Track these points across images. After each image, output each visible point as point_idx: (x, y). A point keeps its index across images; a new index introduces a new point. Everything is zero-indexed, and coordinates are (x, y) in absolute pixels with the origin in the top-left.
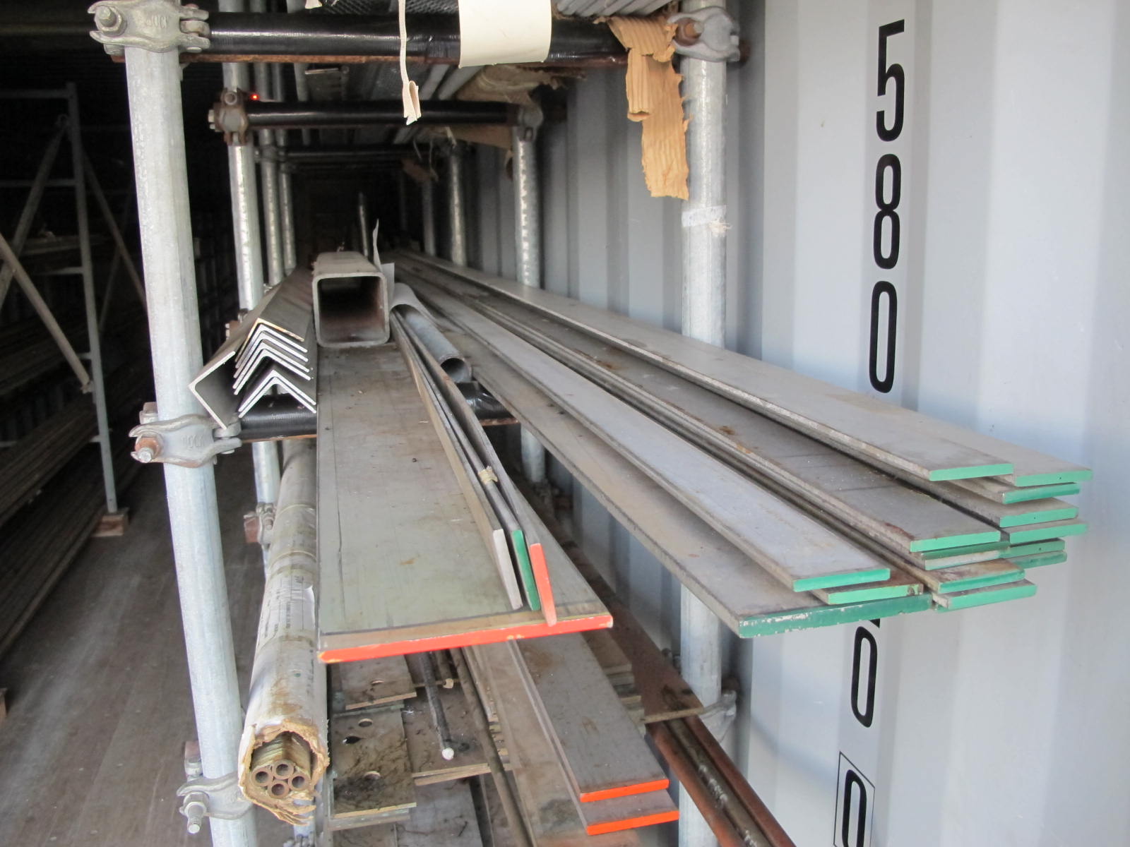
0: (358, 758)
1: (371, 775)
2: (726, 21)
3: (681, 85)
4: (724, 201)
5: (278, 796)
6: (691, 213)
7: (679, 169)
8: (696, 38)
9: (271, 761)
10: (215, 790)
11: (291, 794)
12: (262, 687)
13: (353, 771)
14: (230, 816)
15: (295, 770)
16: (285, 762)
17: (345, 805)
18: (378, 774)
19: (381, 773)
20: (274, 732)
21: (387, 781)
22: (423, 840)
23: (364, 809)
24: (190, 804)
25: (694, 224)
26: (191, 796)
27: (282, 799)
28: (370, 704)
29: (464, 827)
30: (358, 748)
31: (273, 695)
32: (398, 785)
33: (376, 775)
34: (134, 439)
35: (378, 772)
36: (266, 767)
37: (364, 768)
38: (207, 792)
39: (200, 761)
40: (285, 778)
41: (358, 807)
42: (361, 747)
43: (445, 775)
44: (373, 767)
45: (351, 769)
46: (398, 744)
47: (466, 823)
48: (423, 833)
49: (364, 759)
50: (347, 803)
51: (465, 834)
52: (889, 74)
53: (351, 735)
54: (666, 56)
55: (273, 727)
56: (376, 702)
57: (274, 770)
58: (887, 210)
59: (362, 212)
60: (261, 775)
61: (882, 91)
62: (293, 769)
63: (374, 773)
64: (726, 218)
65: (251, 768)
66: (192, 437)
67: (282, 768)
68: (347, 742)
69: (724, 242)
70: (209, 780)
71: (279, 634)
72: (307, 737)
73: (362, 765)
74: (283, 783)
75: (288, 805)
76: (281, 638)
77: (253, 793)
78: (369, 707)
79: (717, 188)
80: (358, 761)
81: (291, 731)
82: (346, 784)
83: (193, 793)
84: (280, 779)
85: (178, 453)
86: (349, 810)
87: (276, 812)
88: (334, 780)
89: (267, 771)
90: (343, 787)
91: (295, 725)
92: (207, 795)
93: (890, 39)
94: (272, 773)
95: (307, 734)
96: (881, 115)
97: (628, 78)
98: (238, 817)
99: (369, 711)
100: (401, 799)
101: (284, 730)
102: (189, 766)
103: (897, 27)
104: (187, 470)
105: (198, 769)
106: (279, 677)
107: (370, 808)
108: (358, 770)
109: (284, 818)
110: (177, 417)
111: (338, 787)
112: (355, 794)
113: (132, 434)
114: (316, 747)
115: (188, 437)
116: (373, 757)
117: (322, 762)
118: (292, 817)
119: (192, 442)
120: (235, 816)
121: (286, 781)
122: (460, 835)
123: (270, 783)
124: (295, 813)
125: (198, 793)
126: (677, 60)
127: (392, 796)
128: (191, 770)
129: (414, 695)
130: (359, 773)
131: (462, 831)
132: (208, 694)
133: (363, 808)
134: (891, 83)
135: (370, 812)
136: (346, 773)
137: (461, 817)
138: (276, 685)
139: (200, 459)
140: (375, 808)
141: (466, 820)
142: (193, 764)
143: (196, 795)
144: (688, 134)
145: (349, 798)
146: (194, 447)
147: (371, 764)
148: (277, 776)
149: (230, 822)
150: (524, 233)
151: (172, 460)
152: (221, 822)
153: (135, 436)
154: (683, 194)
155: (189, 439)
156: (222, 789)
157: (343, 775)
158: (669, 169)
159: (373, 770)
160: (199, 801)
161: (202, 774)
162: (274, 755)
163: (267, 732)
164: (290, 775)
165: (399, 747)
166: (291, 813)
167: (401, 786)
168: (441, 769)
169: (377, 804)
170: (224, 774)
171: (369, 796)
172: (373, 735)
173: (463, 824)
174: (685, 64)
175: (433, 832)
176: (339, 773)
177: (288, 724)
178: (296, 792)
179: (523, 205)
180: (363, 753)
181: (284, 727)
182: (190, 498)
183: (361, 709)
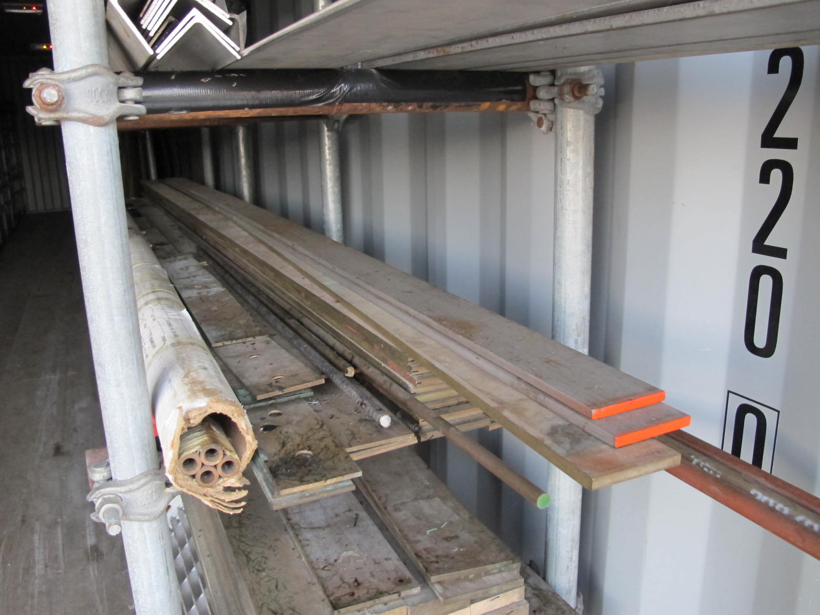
0: (281, 441)
1: (302, 454)
5: (206, 485)
9: (199, 447)
10: (130, 491)
11: (221, 480)
12: (170, 381)
13: (283, 452)
14: (147, 517)
15: (224, 455)
16: (213, 446)
17: (287, 481)
18: (310, 452)
19: (312, 451)
20: (201, 414)
21: (322, 456)
22: (321, 533)
23: (311, 483)
24: (104, 507)
26: (104, 499)
27: (211, 487)
28: (281, 393)
29: (356, 519)
30: (278, 433)
31: (187, 385)
32: (336, 459)
33: (306, 454)
34: (30, 90)
35: (309, 450)
36: (193, 453)
37: (292, 449)
38: (120, 495)
39: (108, 464)
40: (214, 464)
41: (302, 481)
42: (281, 432)
43: (374, 449)
44: (301, 447)
45: (280, 451)
46: (318, 427)
47: (357, 515)
48: (319, 528)
49: (289, 442)
50: (288, 479)
51: (359, 523)
53: (266, 424)
55: (200, 409)
56: (286, 391)
57: (203, 455)
60: (190, 462)
62: (222, 453)
63: (305, 452)
65: (180, 455)
66: (97, 89)
67: (211, 452)
68: (265, 430)
70: (120, 481)
71: (168, 343)
72: (235, 418)
73: (289, 446)
74: (212, 470)
75: (218, 492)
76: (173, 345)
77: (181, 482)
78: (279, 396)
80: (284, 444)
81: (218, 412)
82: (280, 463)
83: (105, 497)
84: (210, 464)
85: (83, 107)
86: (293, 486)
87: (207, 500)
88: (266, 462)
89: (195, 457)
90: (278, 466)
91: (223, 405)
92: (120, 497)
94: (201, 459)
95: (236, 415)
98: (155, 518)
99: (279, 400)
100: (345, 470)
101: (210, 411)
102: (94, 472)
104: (92, 129)
105: (106, 474)
106: (186, 371)
107: (316, 481)
108: (286, 451)
109: (217, 506)
110: (80, 66)
111: (273, 467)
112: (294, 471)
113: (27, 84)
114: (245, 428)
115: (94, 89)
116: (298, 440)
117: (251, 445)
118: (225, 504)
119: (97, 96)
120: (152, 516)
121: (215, 466)
122: (355, 525)
123: (198, 470)
124: (227, 500)
125: (111, 496)
127: (334, 468)
128: (97, 475)
129: (323, 381)
130: (290, 453)
131: (355, 521)
132: (118, 386)
133: (308, 482)
135: (317, 484)
136: (275, 454)
137: (350, 510)
138: (186, 376)
139: (108, 115)
140: (321, 480)
141: (356, 512)
142: (99, 469)
143: (109, 498)
145: (289, 475)
146: (100, 102)
147: (298, 445)
148: (206, 463)
149: (146, 525)
151: (74, 115)
152: (136, 525)
153: (31, 87)
155: (95, 91)
156: (138, 489)
157: (273, 457)
159: (303, 449)
160: (114, 503)
161: (111, 479)
162: (201, 440)
163: (192, 415)
164: (219, 460)
165: (320, 428)
166: (224, 501)
167: (340, 460)
168: (371, 442)
169: (322, 477)
170: (138, 474)
171: (310, 471)
172: (289, 423)
173: (354, 516)
175: (328, 526)
176: (268, 455)
177: (215, 404)
178: (226, 479)
180: (285, 438)
181: (211, 408)
182: (95, 161)
183: (270, 399)
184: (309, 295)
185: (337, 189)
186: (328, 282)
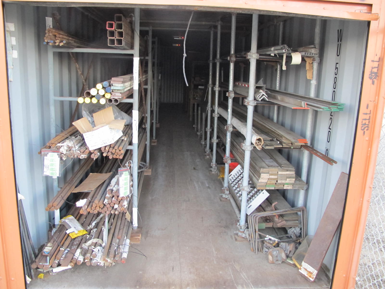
2: (319, 58)
3: (312, 66)
4: (316, 80)
6: (312, 81)
7: (311, 76)
8: (315, 61)
11: (259, 146)
20: (258, 138)
24: (245, 148)
25: (312, 83)
31: (256, 135)
52: (336, 68)
54: (311, 62)
58: (335, 83)
59: (222, 72)
61: (336, 70)
63: (269, 145)
64: (316, 82)
65: (255, 142)
69: (316, 85)
79: (316, 78)
93: (337, 64)
96: (335, 72)
97: (306, 65)
98: (249, 151)
103: (338, 63)
114: (262, 141)
123: (257, 144)
126: (312, 63)
134: (337, 69)
144: (313, 72)
150: (278, 81)
154: (312, 79)
156: (249, 146)
158: (310, 76)
162: (258, 141)
163: (256, 139)
164: (259, 144)
174: (313, 63)
177: (260, 137)
179: (278, 76)
184: (270, 130)
185: (277, 112)
186: (273, 128)
